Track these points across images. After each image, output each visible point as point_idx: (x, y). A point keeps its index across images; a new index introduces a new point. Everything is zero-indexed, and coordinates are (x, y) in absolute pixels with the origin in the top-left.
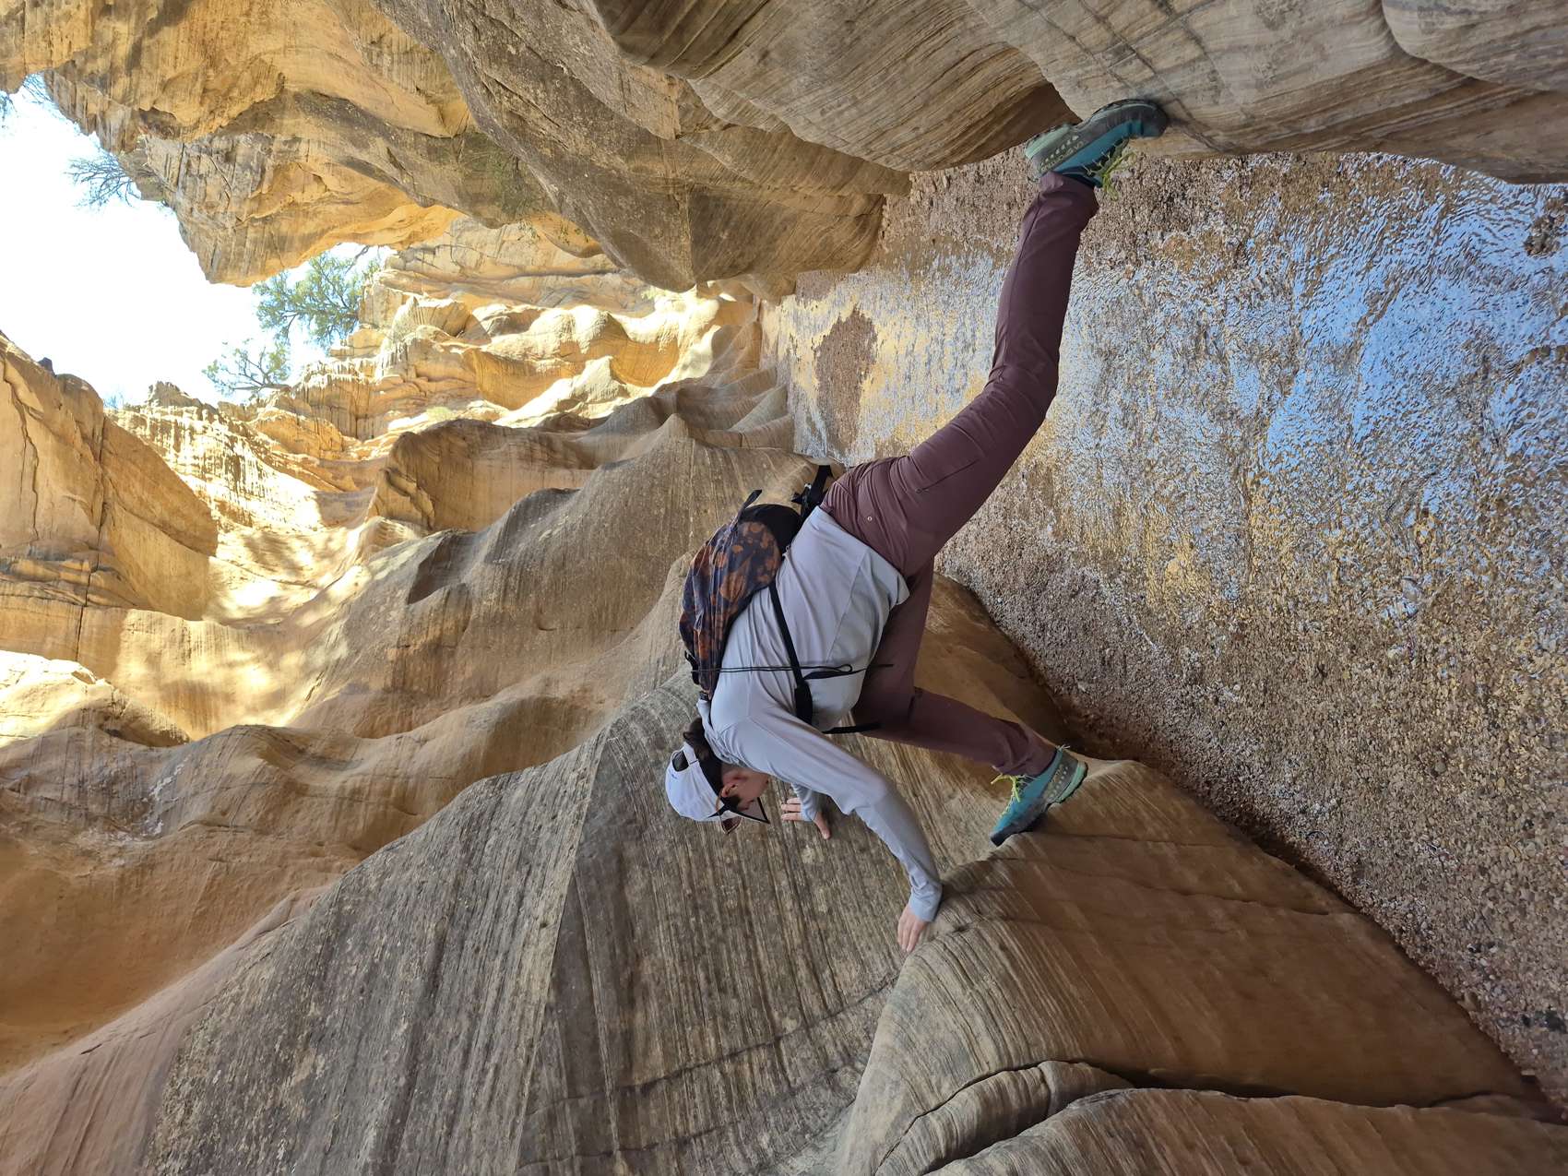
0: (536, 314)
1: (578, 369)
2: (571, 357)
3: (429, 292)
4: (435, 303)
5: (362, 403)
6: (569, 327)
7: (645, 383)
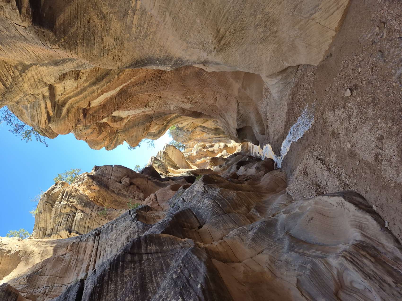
2: (220, 150)
4: (200, 144)
5: (193, 158)
6: (220, 146)
7: (231, 153)
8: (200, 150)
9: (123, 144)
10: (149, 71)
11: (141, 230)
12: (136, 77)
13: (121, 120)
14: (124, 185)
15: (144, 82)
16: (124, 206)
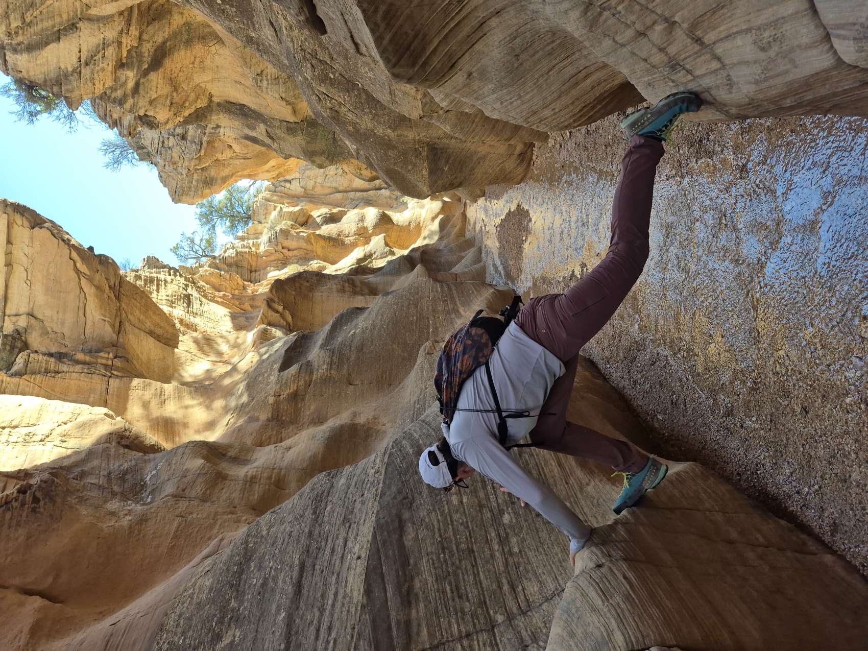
0: (345, 213)
1: (367, 241)
2: (363, 235)
3: (288, 203)
4: (291, 209)
5: (254, 264)
6: (362, 219)
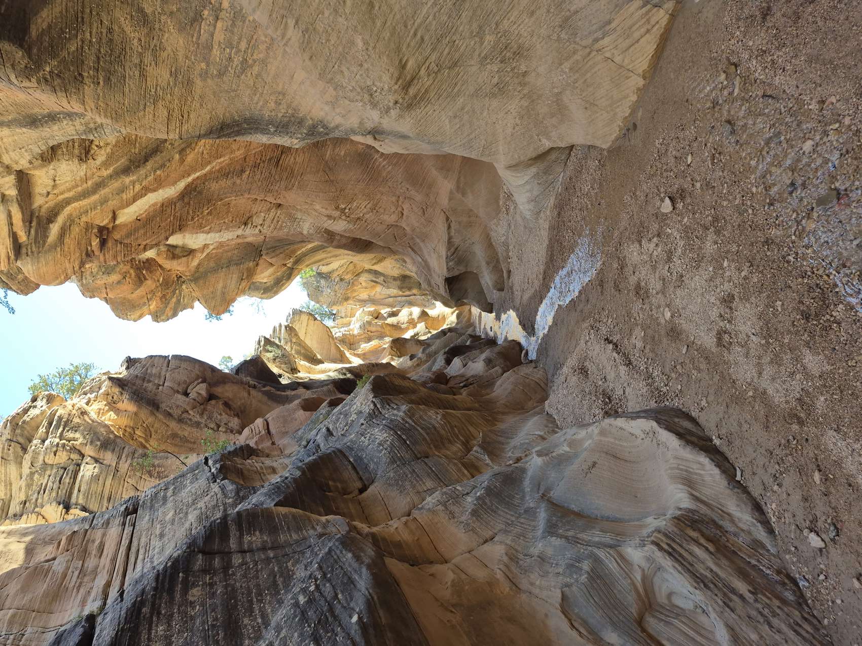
0: (399, 311)
1: (415, 326)
2: (412, 323)
4: (369, 309)
5: (352, 340)
6: (411, 314)
7: (435, 330)
8: (369, 323)
9: (192, 307)
10: (252, 148)
11: (231, 500)
12: (225, 160)
13: (189, 255)
14: (195, 400)
15: (243, 171)
16: (195, 446)
